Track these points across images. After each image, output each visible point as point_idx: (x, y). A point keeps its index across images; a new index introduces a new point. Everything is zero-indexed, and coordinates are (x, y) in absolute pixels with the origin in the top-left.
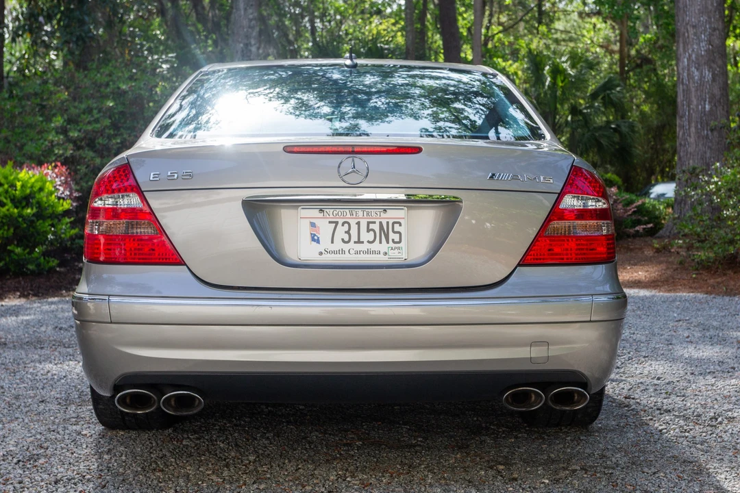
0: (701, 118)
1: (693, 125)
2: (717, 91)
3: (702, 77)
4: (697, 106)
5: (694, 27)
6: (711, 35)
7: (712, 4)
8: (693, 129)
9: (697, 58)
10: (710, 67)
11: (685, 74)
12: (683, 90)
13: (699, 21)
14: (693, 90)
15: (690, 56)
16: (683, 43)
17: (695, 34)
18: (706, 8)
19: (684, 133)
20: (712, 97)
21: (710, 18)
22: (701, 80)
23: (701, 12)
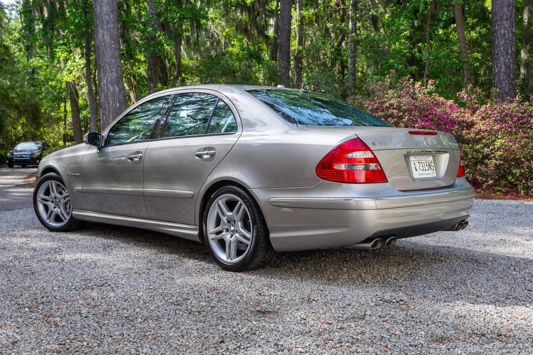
0: (115, 110)
1: (111, 113)
2: (121, 98)
3: (114, 89)
4: (113, 104)
5: (109, 64)
6: (117, 69)
7: (117, 54)
8: (111, 116)
9: (111, 80)
10: (118, 85)
11: (105, 88)
12: (105, 96)
13: (112, 62)
14: (110, 96)
15: (107, 79)
16: (103, 72)
17: (110, 68)
18: (114, 55)
19: (106, 118)
20: (120, 100)
21: (116, 61)
22: (114, 91)
23: (112, 57)
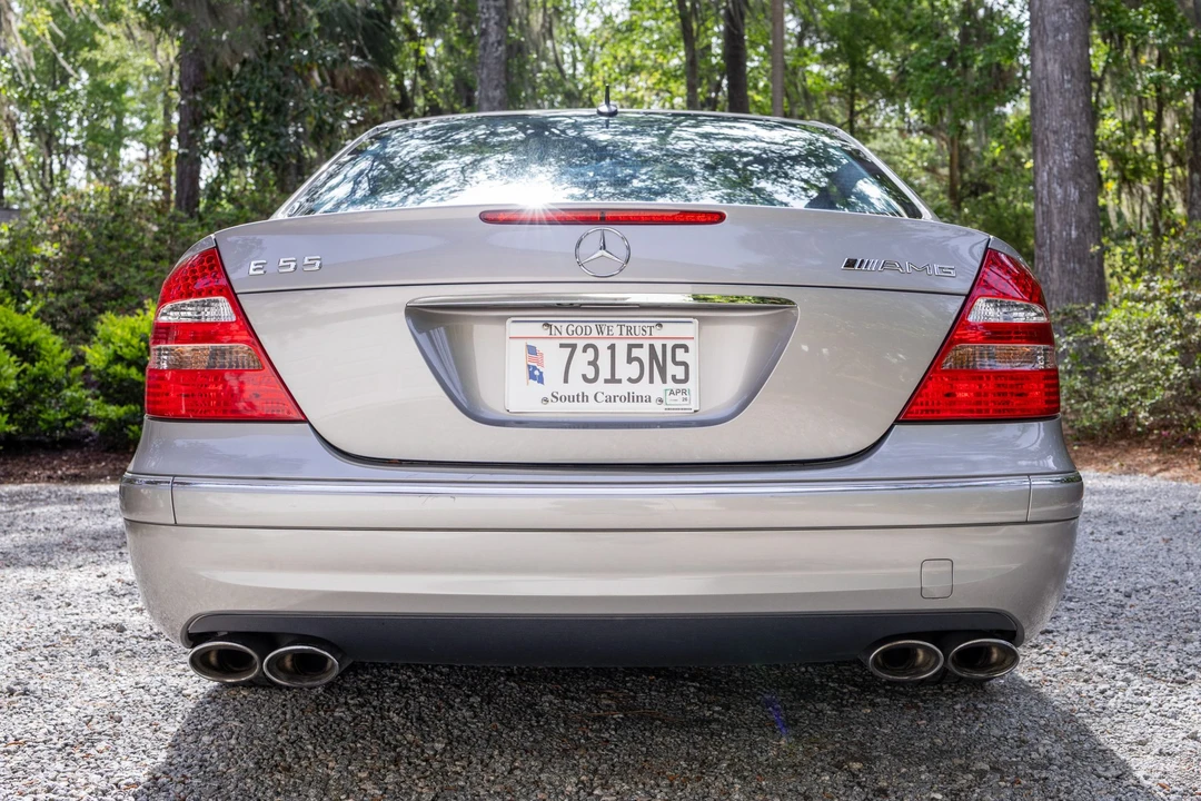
0: (1066, 247)
1: (1056, 256)
2: (1086, 215)
3: (1066, 195)
4: (1061, 232)
5: (1055, 132)
6: (1076, 143)
7: (1077, 105)
8: (1056, 262)
9: (1059, 173)
10: (1077, 183)
11: (1045, 192)
12: (1043, 213)
13: (1062, 126)
14: (1055, 211)
15: (1051, 169)
16: (1042, 153)
17: (1057, 142)
18: (1070, 109)
19: (1044, 267)
20: (1080, 221)
21: (1075, 121)
22: (1065, 199)
23: (1064, 115)
